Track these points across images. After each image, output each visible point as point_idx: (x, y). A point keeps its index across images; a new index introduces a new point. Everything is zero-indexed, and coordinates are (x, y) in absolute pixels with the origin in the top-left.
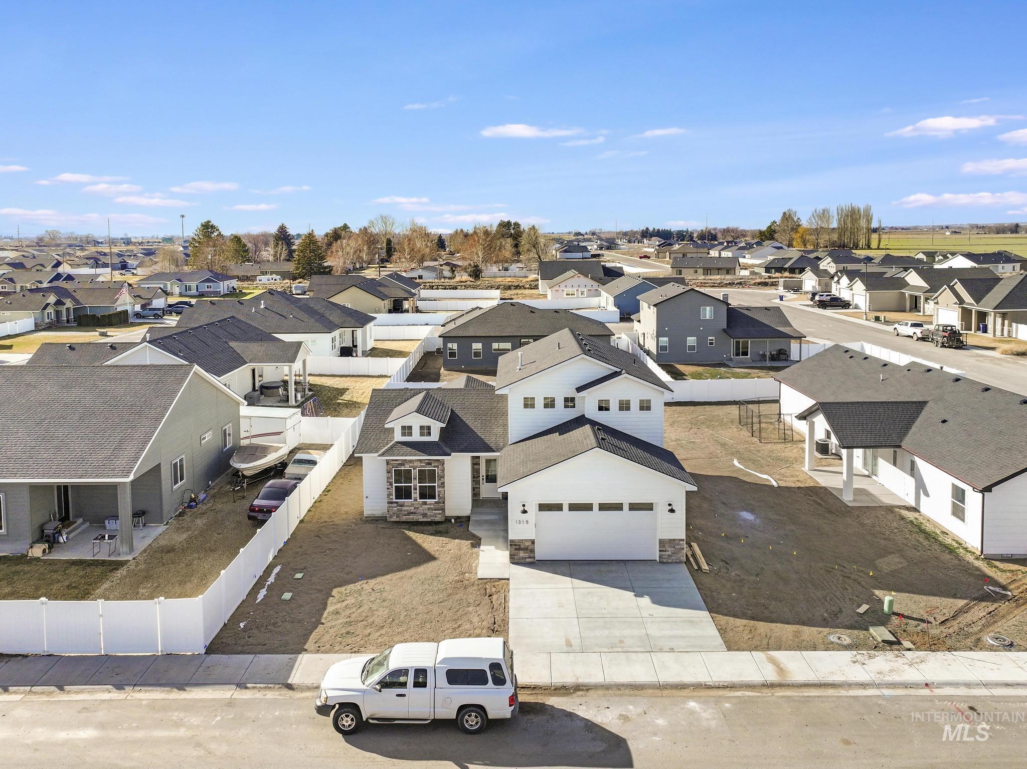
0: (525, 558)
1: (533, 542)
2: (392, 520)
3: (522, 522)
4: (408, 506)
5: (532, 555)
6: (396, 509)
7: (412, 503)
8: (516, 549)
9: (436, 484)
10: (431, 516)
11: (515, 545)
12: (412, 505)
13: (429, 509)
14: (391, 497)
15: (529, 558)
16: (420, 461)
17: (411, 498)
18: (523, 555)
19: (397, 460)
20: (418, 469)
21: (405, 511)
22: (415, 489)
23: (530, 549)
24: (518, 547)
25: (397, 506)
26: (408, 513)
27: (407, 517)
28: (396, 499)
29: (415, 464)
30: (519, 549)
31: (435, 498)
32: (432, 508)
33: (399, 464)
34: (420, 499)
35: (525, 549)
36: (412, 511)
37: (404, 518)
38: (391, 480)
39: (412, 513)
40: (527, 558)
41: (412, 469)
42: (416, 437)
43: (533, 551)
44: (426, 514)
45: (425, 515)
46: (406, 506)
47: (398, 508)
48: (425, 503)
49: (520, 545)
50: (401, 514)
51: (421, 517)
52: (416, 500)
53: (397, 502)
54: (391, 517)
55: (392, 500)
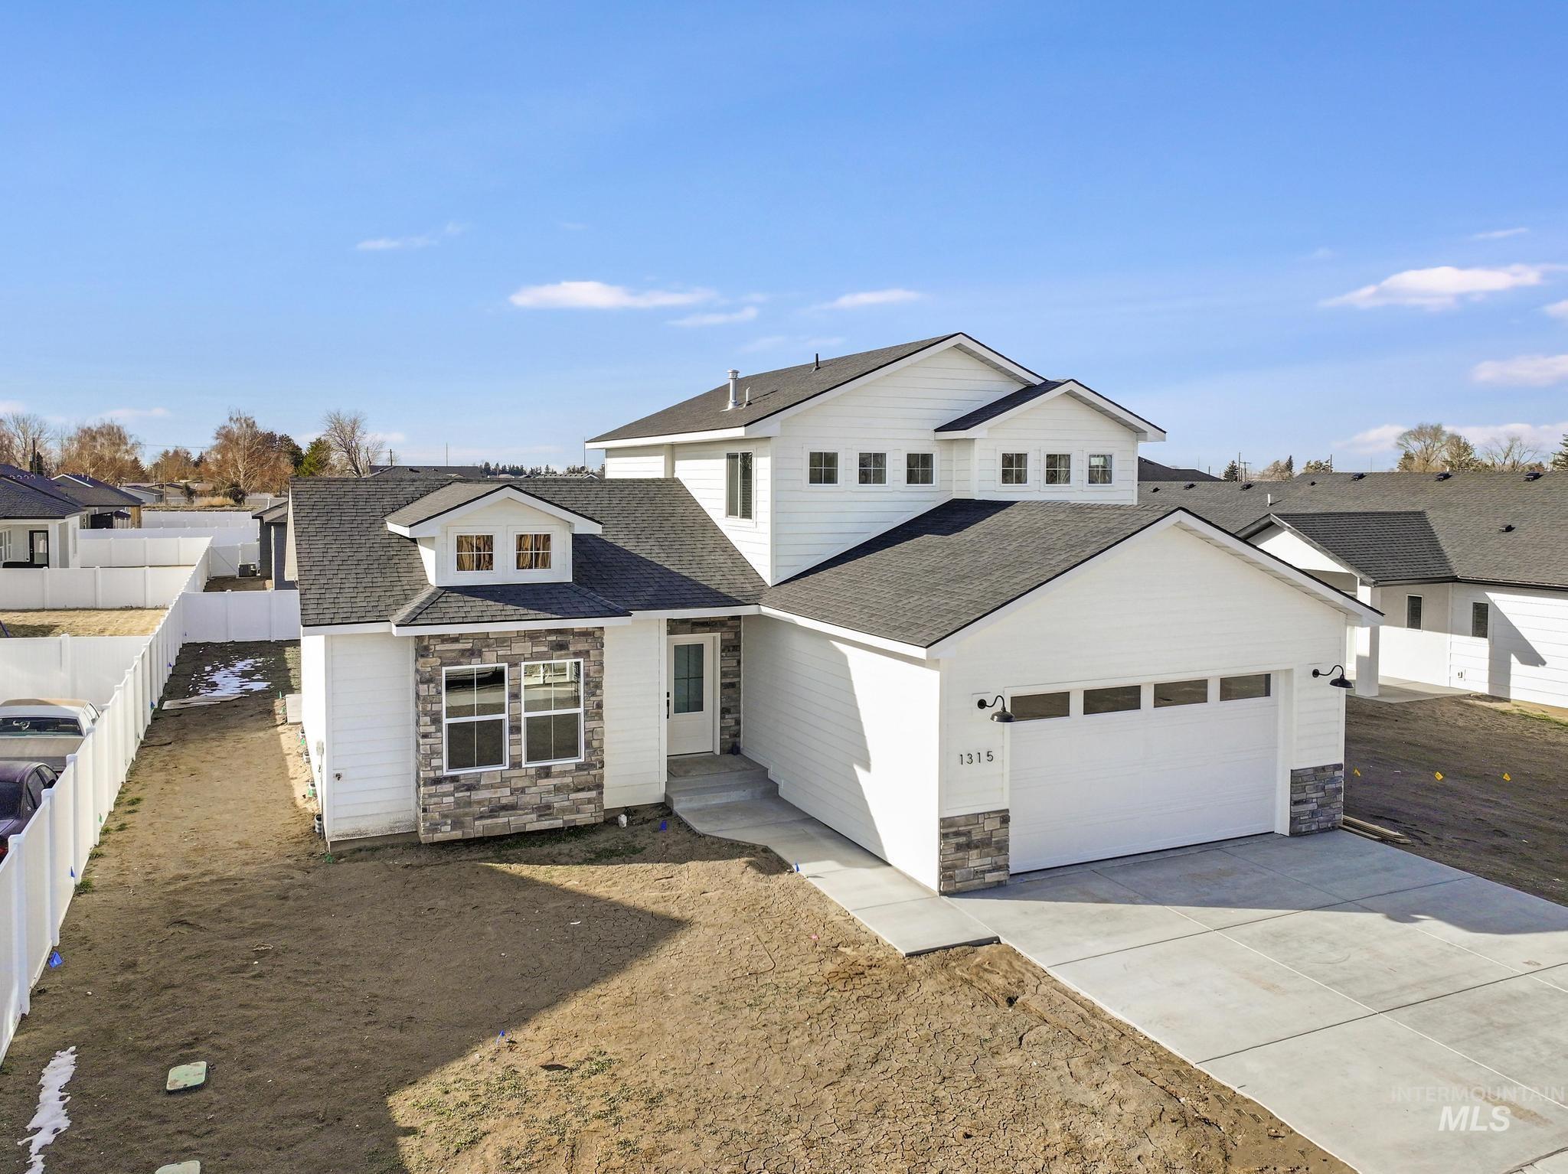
0: (984, 872)
1: (1004, 818)
2: (438, 837)
3: (975, 758)
4: (492, 786)
5: (1000, 860)
6: (451, 799)
7: (507, 775)
8: (959, 847)
9: (580, 710)
10: (563, 810)
11: (957, 834)
12: (504, 782)
13: (558, 789)
14: (435, 762)
15: (994, 870)
16: (533, 636)
17: (500, 762)
18: (978, 862)
19: (455, 639)
20: (523, 664)
21: (480, 803)
22: (515, 729)
23: (997, 842)
24: (962, 840)
25: (456, 789)
26: (492, 811)
27: (489, 821)
28: (452, 765)
29: (518, 648)
30: (969, 846)
31: (574, 753)
32: (568, 786)
33: (465, 650)
34: (530, 759)
35: (984, 844)
36: (504, 801)
37: (479, 828)
38: (435, 707)
39: (505, 808)
40: (989, 871)
41: (506, 665)
42: (505, 570)
43: (1002, 847)
44: (549, 807)
45: (544, 810)
46: (488, 787)
47: (456, 795)
48: (546, 772)
49: (969, 832)
50: (466, 814)
51: (534, 816)
52: (516, 765)
53: (454, 779)
54: (434, 828)
55: (439, 773)
